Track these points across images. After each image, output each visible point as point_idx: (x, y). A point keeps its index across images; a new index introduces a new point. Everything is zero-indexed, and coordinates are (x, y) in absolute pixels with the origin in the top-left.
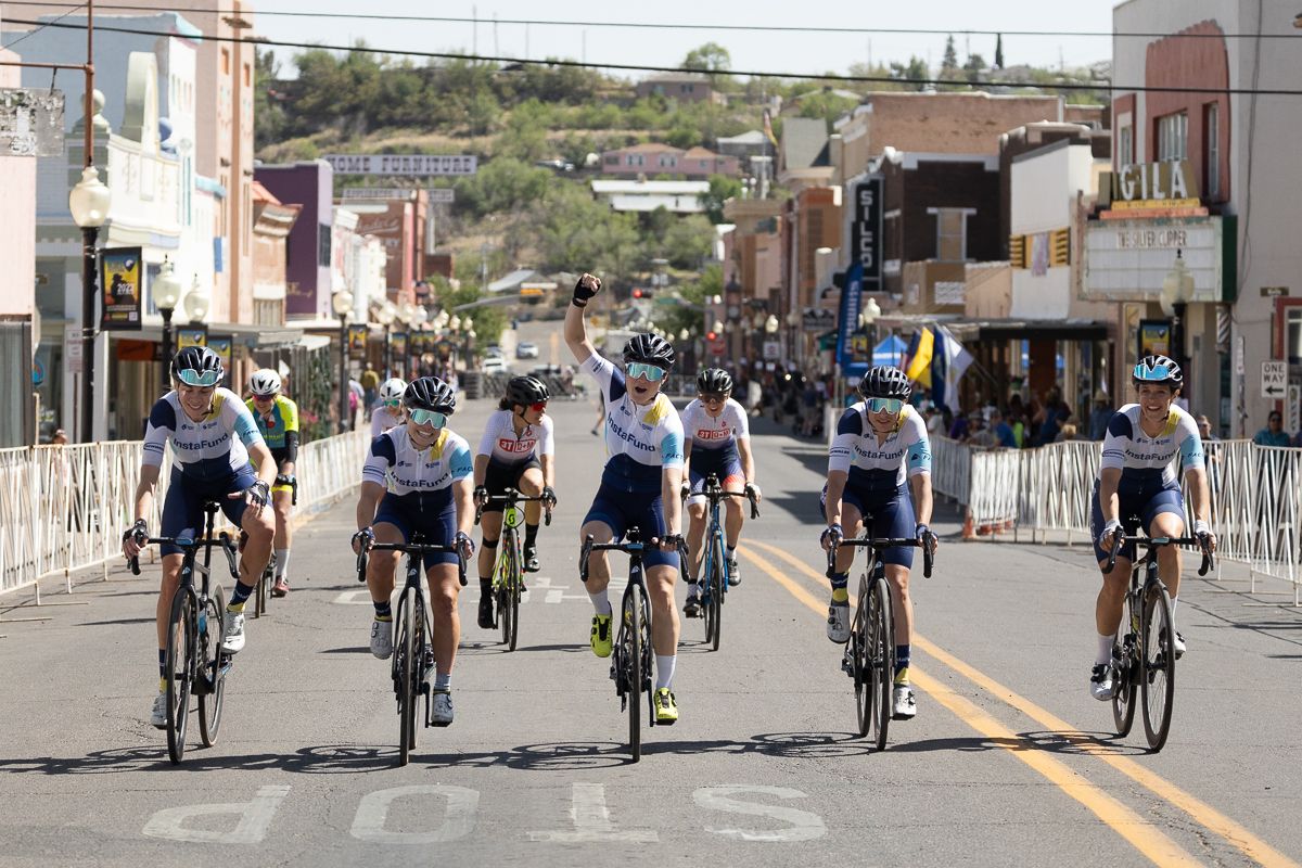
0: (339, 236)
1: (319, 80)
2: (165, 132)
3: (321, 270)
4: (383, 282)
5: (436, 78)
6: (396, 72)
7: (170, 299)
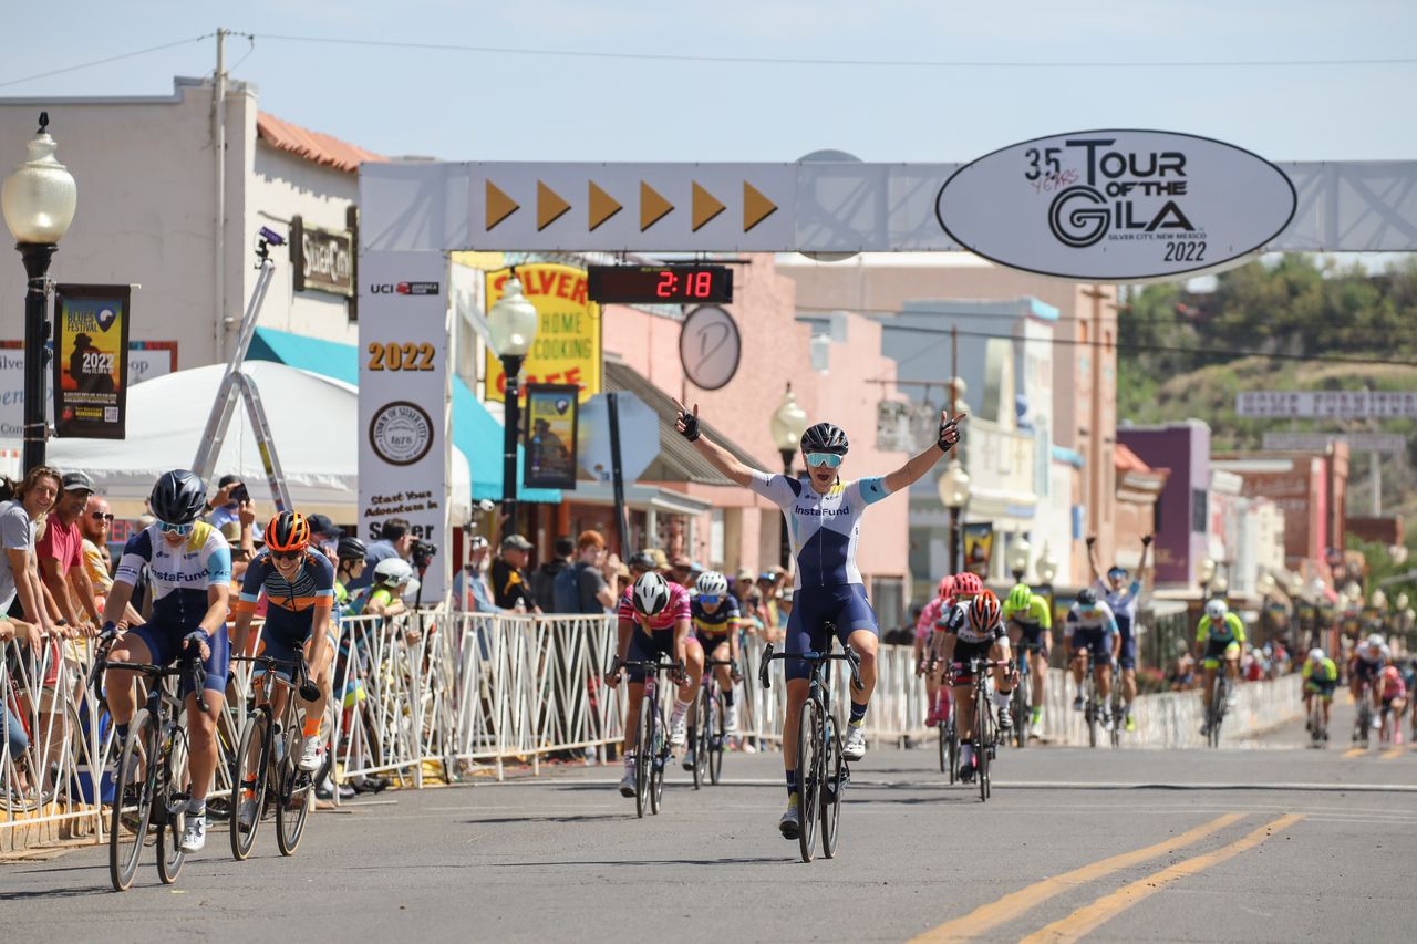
0: (1218, 500)
1: (1241, 292)
2: (1020, 409)
3: (1195, 537)
4: (1281, 550)
5: (1397, 288)
6: (1345, 280)
7: (1021, 562)
